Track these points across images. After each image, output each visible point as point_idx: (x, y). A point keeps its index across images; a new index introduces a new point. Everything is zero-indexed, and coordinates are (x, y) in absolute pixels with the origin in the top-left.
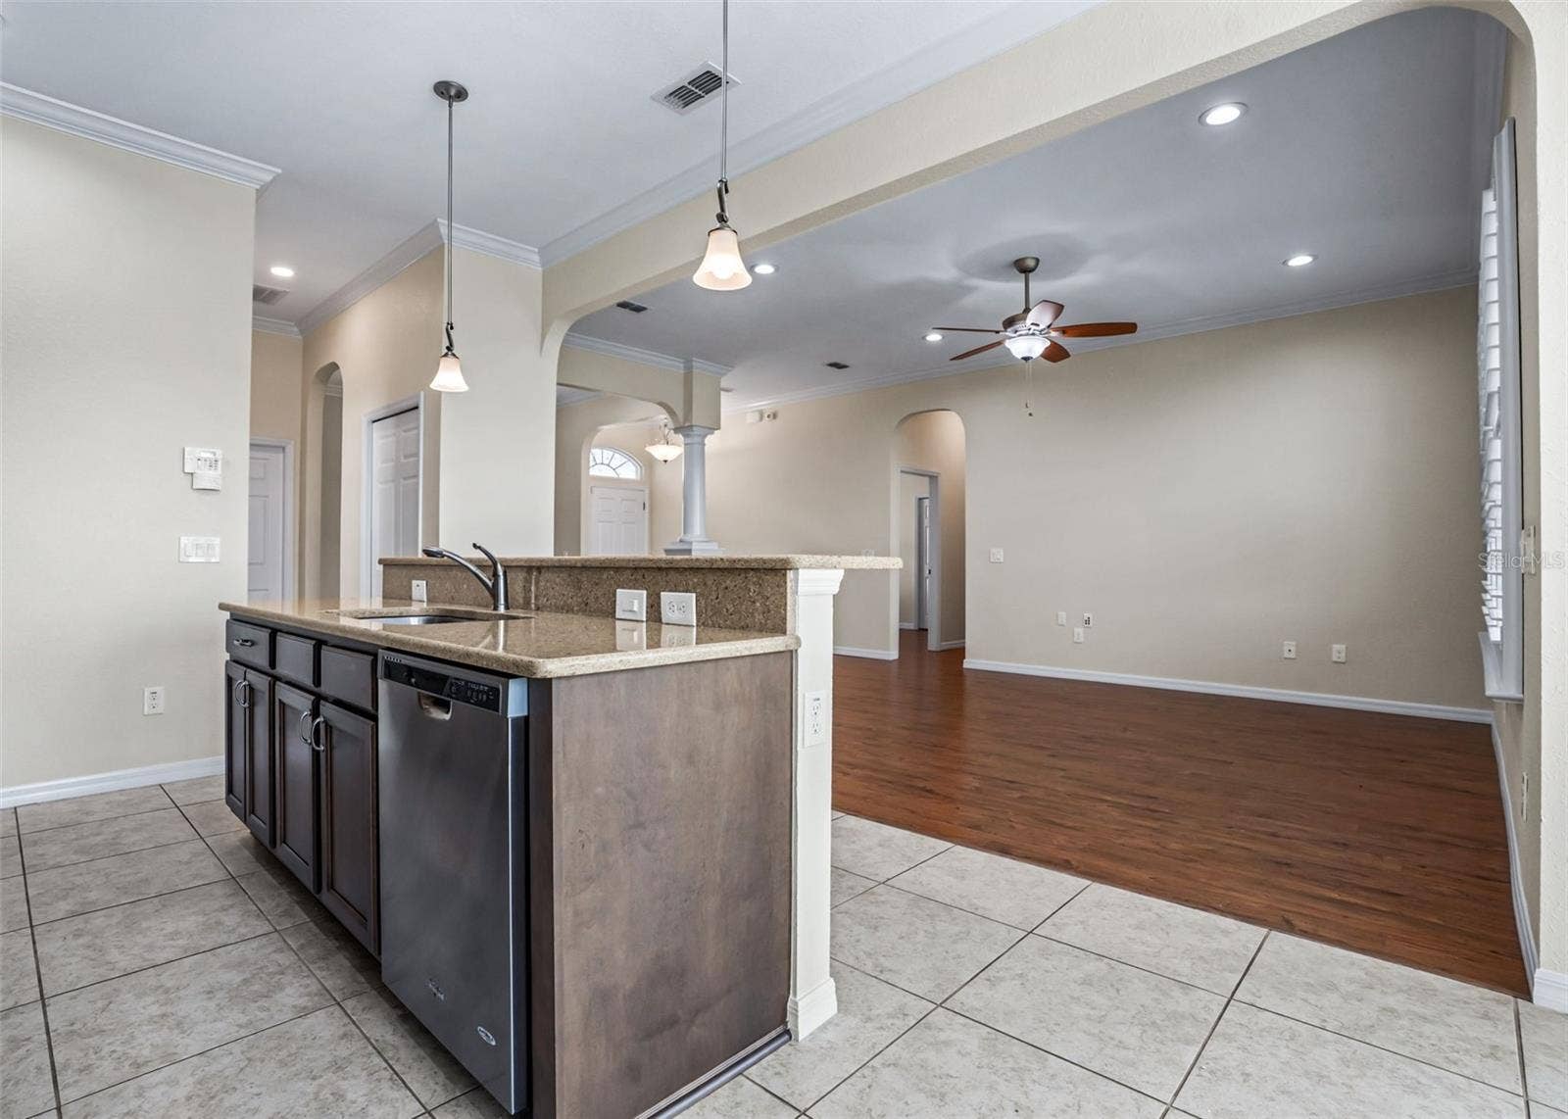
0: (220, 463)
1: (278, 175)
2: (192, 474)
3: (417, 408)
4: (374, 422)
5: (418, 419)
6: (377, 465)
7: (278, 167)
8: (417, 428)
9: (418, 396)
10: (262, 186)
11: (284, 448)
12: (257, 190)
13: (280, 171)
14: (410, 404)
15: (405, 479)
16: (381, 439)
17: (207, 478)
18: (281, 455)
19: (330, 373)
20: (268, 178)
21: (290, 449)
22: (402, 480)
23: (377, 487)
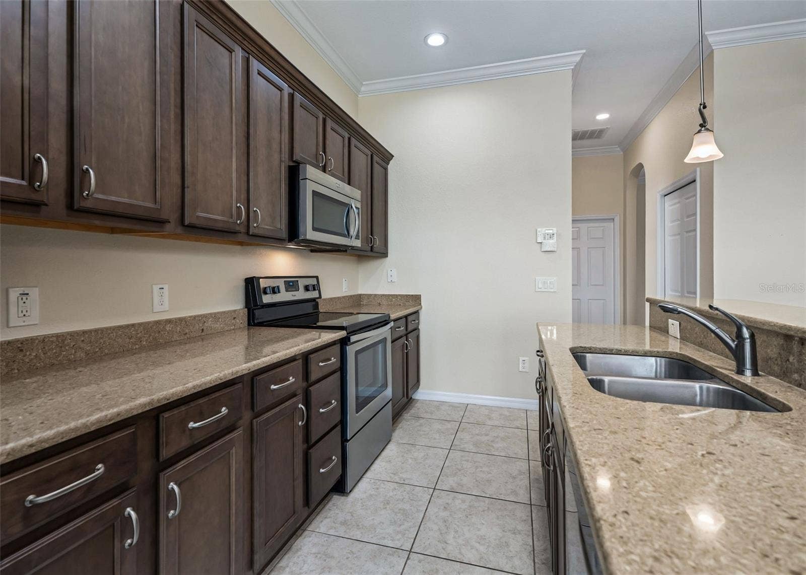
0: (555, 235)
1: (584, 53)
2: (541, 243)
3: (695, 181)
4: (665, 196)
5: (695, 189)
6: (668, 224)
7: (582, 49)
8: (695, 195)
9: (695, 172)
10: (576, 66)
11: (613, 219)
12: (573, 69)
13: (584, 51)
14: (690, 179)
15: (687, 232)
16: (671, 205)
17: (550, 244)
18: (612, 224)
19: (639, 170)
20: (578, 59)
21: (617, 220)
22: (685, 233)
23: (668, 239)
